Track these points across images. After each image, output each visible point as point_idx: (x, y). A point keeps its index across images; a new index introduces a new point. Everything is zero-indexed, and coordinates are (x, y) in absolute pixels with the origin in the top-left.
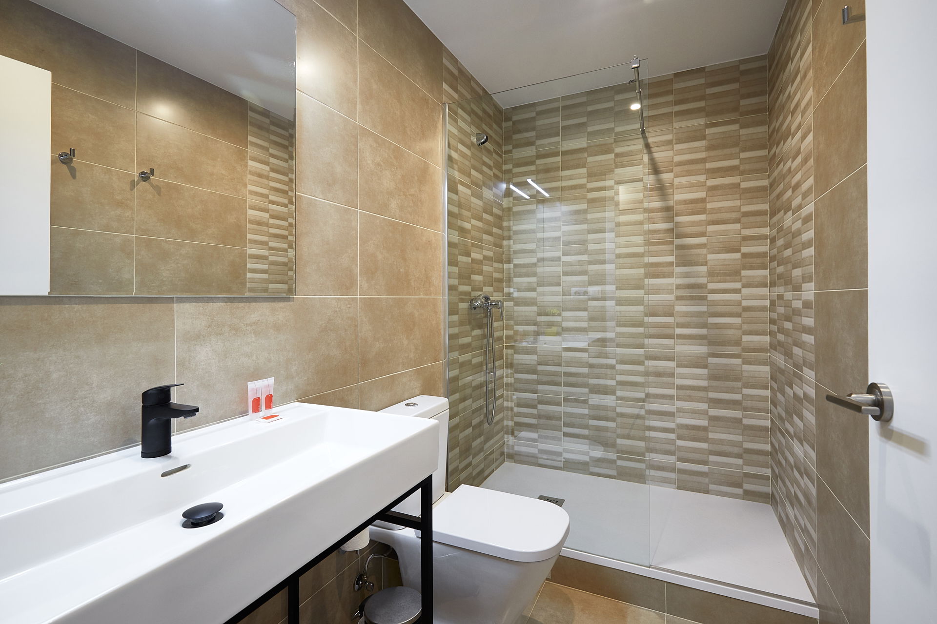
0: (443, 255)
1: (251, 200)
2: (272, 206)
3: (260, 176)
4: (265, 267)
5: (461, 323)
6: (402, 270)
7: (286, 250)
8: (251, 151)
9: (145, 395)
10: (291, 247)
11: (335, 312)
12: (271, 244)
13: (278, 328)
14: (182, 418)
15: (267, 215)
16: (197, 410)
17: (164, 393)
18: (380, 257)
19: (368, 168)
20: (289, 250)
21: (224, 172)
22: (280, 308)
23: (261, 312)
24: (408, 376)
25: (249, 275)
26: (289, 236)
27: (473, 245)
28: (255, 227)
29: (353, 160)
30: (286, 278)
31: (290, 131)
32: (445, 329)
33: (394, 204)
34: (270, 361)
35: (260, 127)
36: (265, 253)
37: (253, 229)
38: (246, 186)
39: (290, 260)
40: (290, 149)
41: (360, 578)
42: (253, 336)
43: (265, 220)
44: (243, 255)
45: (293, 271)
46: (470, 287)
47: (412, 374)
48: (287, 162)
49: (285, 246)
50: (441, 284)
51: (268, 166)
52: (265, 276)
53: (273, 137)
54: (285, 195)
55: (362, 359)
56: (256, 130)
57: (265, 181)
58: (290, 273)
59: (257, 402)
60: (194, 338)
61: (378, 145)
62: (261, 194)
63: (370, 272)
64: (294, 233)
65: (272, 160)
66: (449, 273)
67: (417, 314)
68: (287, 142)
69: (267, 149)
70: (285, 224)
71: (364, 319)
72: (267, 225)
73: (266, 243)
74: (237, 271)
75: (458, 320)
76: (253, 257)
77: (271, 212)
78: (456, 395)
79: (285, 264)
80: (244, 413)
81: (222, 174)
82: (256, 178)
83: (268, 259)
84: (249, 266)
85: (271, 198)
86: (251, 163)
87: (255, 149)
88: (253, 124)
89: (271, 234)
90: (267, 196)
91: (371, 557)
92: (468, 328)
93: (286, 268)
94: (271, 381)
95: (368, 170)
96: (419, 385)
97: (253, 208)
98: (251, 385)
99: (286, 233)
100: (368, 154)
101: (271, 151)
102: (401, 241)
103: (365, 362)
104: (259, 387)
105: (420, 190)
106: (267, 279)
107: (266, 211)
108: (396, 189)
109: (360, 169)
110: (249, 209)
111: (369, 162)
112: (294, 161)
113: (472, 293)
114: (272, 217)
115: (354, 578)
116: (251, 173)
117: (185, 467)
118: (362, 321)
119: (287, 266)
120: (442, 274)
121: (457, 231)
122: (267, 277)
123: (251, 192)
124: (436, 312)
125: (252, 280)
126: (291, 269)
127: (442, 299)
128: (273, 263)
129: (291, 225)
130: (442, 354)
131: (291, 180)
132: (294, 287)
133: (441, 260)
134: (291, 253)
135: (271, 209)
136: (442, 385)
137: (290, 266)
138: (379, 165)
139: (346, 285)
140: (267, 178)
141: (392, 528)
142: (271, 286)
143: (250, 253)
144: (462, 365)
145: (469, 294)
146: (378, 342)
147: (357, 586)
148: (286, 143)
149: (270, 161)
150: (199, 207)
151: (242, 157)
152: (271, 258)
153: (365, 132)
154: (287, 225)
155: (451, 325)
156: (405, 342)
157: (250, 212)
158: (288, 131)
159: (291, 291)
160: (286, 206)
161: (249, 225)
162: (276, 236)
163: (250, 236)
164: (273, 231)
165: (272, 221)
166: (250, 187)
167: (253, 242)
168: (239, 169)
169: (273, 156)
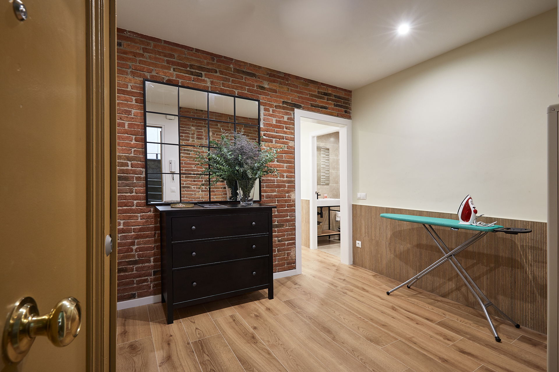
1: (322, 163)
2: (326, 164)
3: (324, 157)
4: (325, 177)
7: (328, 173)
8: (322, 152)
12: (326, 172)
15: (325, 166)
16: (320, 195)
25: (321, 179)
28: (323, 169)
36: (325, 174)
38: (321, 160)
42: (325, 189)
52: (325, 179)
57: (324, 158)
58: (329, 179)
59: (325, 197)
65: (326, 153)
72: (325, 168)
84: (321, 177)
86: (322, 155)
98: (325, 195)
101: (326, 151)
104: (326, 195)
114: (326, 166)
128: (326, 177)
132: (329, 182)
137: (329, 177)
140: (325, 157)
142: (326, 182)
143: (322, 175)
152: (326, 175)
157: (322, 166)
161: (321, 169)
162: (327, 170)
163: (322, 171)
164: (326, 159)
165: (326, 167)
166: (322, 160)
167: (322, 172)
168: (320, 157)
169: (326, 152)
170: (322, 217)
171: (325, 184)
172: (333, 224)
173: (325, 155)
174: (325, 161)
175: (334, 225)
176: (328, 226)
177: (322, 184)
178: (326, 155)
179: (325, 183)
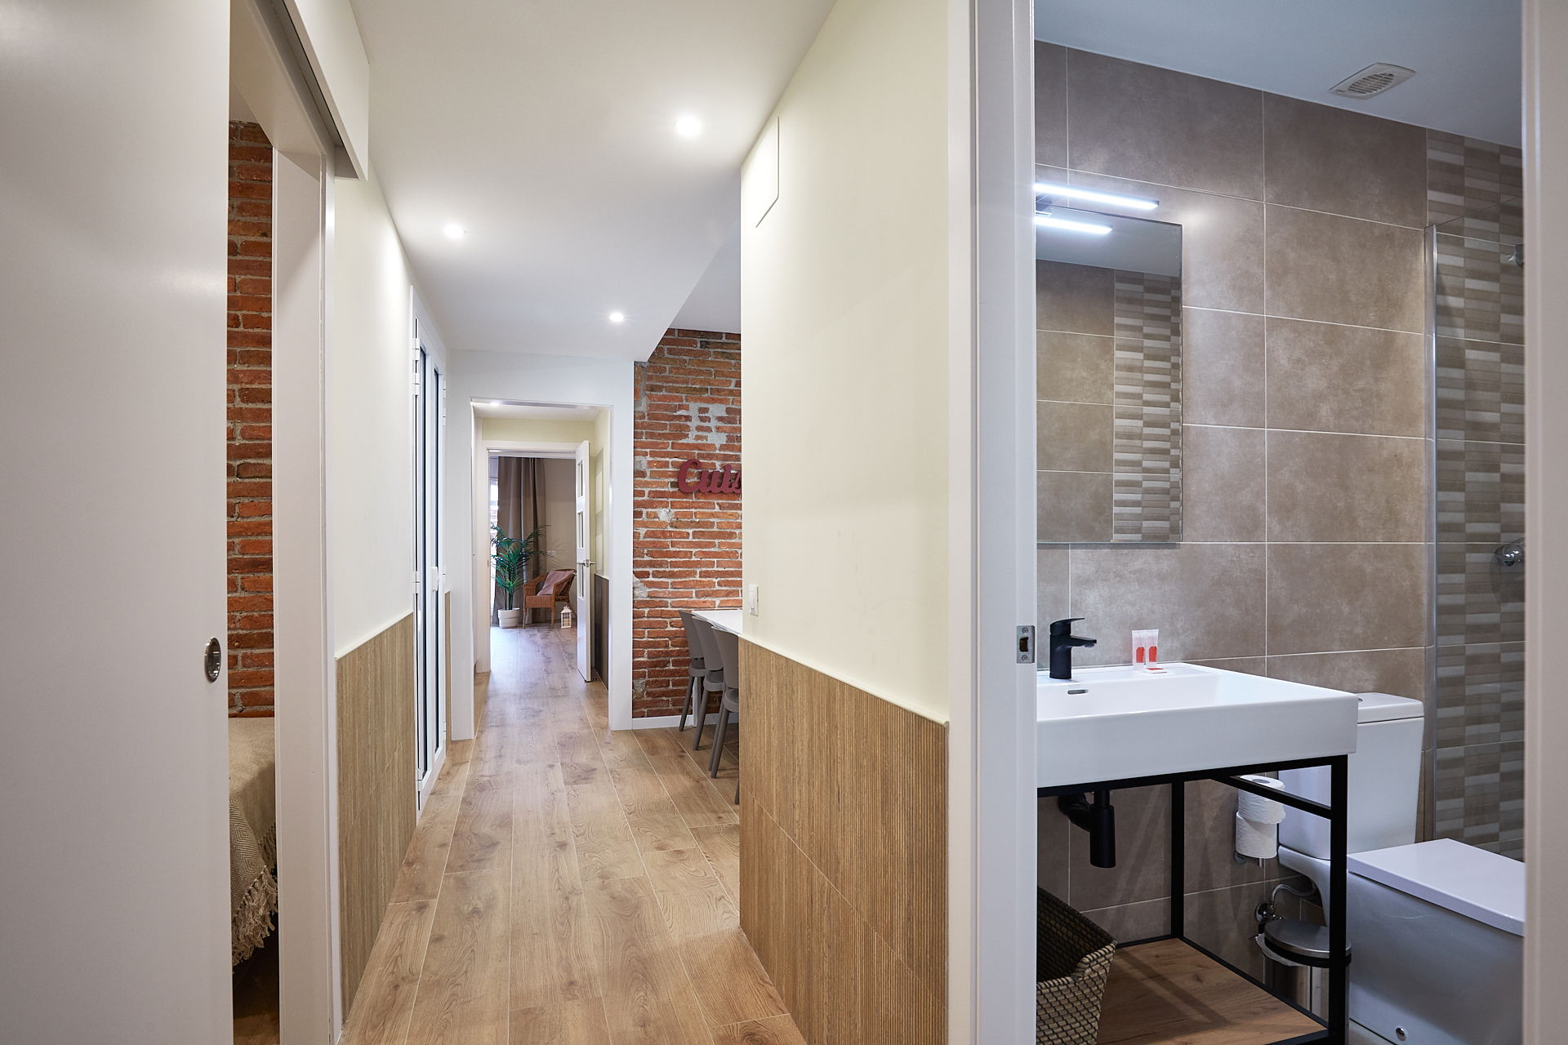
0: (1425, 476)
1: (1120, 405)
2: (1147, 410)
3: (1130, 369)
4: (1138, 497)
5: (1471, 588)
6: (1341, 504)
7: (1167, 471)
8: (1119, 337)
9: (1053, 626)
10: (1175, 465)
11: (1232, 561)
12: (1146, 464)
13: (1162, 577)
14: (1083, 647)
15: (1140, 423)
16: (1095, 641)
17: (1066, 624)
18: (1300, 488)
19: (1281, 370)
20: (1172, 470)
21: (1085, 374)
22: (1165, 555)
23: (1145, 559)
24: (1351, 660)
25: (1116, 510)
26: (1171, 450)
27: (1504, 449)
28: (1124, 441)
29: (1258, 365)
30: (1166, 512)
31: (1173, 292)
32: (1430, 596)
33: (1325, 410)
34: (1153, 612)
35: (1130, 301)
36: (1138, 477)
37: (1121, 446)
38: (1112, 386)
39: (1174, 485)
40: (1173, 319)
41: (1264, 907)
42: (1137, 584)
43: (1137, 431)
44: (1107, 483)
45: (1178, 500)
46: (1499, 525)
47: (1360, 658)
48: (1169, 340)
49: (1166, 465)
50: (1423, 522)
51: (1142, 352)
52: (1138, 510)
53: (1149, 310)
54: (1167, 390)
55: (1271, 625)
56: (1125, 306)
57: (1138, 375)
58: (1174, 504)
59: (1141, 651)
60: (1084, 582)
61: (1297, 334)
62: (1132, 394)
63: (1285, 509)
64: (1181, 445)
65: (1147, 343)
66: (1438, 503)
67: (1369, 569)
68: (1169, 310)
69: (1140, 329)
70: (1167, 432)
71: (1275, 572)
72: (1140, 437)
73: (1138, 464)
74: (1101, 505)
75: (1464, 582)
76: (1120, 484)
77: (1145, 418)
78: (1458, 708)
79: (1166, 492)
80: (1128, 662)
81: (1084, 378)
82: (1125, 373)
83: (1141, 486)
84: (1116, 496)
85: (1146, 397)
86: (1118, 354)
87: (1123, 333)
88: (1120, 300)
89: (1145, 449)
90: (1140, 396)
91: (1279, 886)
92: (1491, 597)
93: (1167, 498)
94: (1155, 633)
95: (1282, 372)
96: (1374, 677)
97: (1121, 416)
98: (1135, 634)
99: (1167, 445)
100: (1281, 352)
101: (1146, 330)
102: (1338, 461)
103: (1275, 629)
104: (1145, 637)
105: (1377, 380)
106: (1140, 514)
107: (1139, 417)
108: (1329, 388)
109: (1268, 375)
110: (1116, 418)
111: (1282, 362)
112: (1180, 338)
113: (1503, 535)
114: (1147, 424)
115: (1256, 905)
116: (1119, 368)
117: (1083, 692)
118: (1271, 575)
119: (1169, 494)
120: (1424, 505)
121: (1463, 429)
122: (1140, 512)
123: (1120, 395)
124: (1411, 568)
125: (1120, 517)
126: (1176, 499)
127: (1423, 547)
128: (1147, 491)
129: (1175, 432)
130: (1424, 635)
131: (1176, 366)
132: (1180, 525)
133: (1421, 484)
134: (1175, 475)
135: (1145, 414)
136: (1423, 686)
137: (1174, 493)
138: (1299, 360)
139: (1248, 526)
140: (1141, 370)
141: (1312, 854)
142: (1146, 524)
143: (1118, 479)
144: (1473, 660)
145: (1496, 537)
146: (1296, 606)
147: (1259, 917)
148: (1167, 312)
149: (1145, 345)
150: (1056, 425)
151: (1106, 348)
152: (1146, 484)
153: (1275, 324)
154: (1169, 434)
155: (1441, 590)
156: (1346, 609)
157: (1118, 422)
158: (1169, 294)
159: (1176, 530)
160: (1167, 405)
161: (1115, 441)
162: (1153, 451)
163: (1117, 456)
164: (1148, 444)
165: (1147, 430)
166: (1118, 388)
167: (1120, 463)
168: (1103, 366)
169: (1148, 336)
170: (1103, 854)
171: (1137, 537)
172: (1206, 882)
173: (1140, 356)
174: (1137, 390)
175: (1222, 888)
176: (1163, 901)
177: (1116, 538)
178: (1148, 357)
179: (1138, 530)
